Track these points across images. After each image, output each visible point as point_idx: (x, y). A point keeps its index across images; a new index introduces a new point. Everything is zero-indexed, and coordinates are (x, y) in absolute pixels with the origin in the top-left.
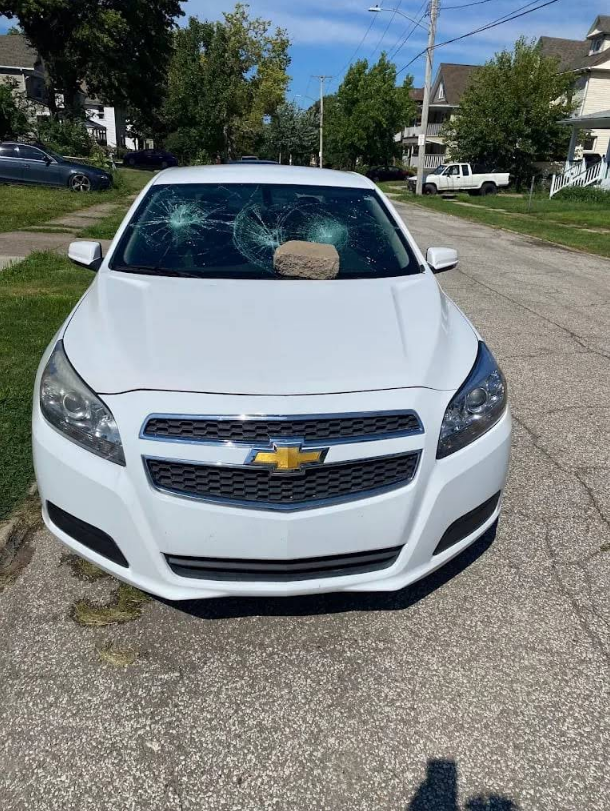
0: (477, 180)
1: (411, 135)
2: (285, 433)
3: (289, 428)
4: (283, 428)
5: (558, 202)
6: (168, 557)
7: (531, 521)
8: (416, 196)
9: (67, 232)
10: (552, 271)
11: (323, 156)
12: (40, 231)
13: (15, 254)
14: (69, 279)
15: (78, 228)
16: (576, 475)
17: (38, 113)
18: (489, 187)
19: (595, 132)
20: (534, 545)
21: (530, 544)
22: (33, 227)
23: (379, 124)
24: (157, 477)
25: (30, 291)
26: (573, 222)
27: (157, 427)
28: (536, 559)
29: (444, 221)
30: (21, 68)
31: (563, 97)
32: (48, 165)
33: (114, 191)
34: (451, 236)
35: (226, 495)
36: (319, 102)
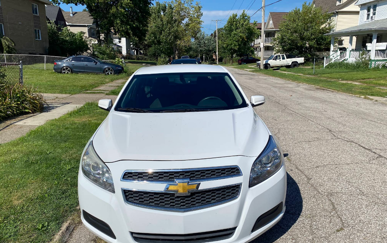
0: (289, 61)
1: (258, 43)
2: (181, 177)
3: (183, 174)
4: (180, 175)
5: (327, 70)
6: (132, 233)
7: (304, 218)
8: (261, 70)
9: (102, 93)
10: (323, 101)
11: (218, 54)
12: (90, 93)
13: (79, 104)
14: (101, 114)
15: (107, 91)
16: (327, 196)
17: (93, 42)
18: (295, 64)
19: (343, 38)
20: (304, 229)
21: (303, 228)
22: (88, 91)
23: (243, 39)
24: (128, 197)
25: (84, 120)
26: (335, 79)
27: (128, 176)
28: (305, 236)
29: (273, 81)
30: (86, 25)
31: (326, 24)
32: (96, 64)
33: (124, 74)
34: (276, 87)
35: (157, 205)
36: (216, 31)
